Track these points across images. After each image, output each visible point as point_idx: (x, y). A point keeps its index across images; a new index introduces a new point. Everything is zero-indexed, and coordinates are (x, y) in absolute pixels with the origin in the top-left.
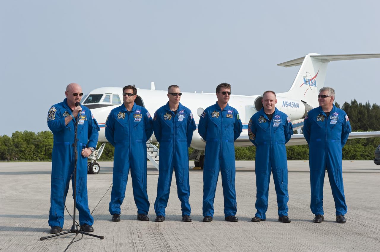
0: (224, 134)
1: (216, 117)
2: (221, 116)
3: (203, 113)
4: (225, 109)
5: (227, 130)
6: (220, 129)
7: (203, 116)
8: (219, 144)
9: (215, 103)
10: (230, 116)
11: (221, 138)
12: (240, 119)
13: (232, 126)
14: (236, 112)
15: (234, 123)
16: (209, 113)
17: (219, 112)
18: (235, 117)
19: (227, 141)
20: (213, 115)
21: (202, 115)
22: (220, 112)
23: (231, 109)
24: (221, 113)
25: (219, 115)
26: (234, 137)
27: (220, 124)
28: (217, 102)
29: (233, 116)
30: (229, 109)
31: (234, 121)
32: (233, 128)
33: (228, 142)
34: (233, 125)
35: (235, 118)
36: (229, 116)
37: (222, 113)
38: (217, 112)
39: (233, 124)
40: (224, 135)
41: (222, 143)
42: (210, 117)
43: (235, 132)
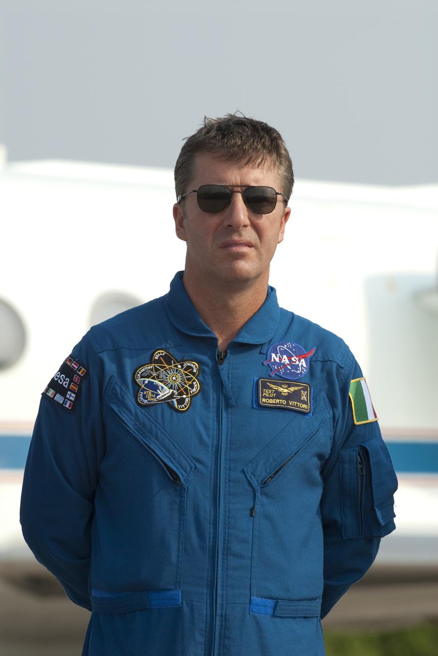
0: (236, 547)
1: (168, 401)
2: (212, 395)
3: (65, 369)
4: (246, 338)
5: (268, 517)
6: (206, 506)
7: (59, 398)
8: (200, 638)
9: (163, 289)
10: (289, 397)
11: (212, 586)
12: (375, 425)
13: (310, 482)
14: (338, 359)
15: (320, 456)
16: (111, 368)
17: (195, 366)
18: (333, 404)
19: (262, 606)
20: (152, 386)
21: (53, 384)
22: (205, 358)
23: (299, 340)
24: (216, 374)
25: (197, 385)
26: (327, 575)
27: (208, 459)
28: (180, 275)
29: (315, 399)
30: (283, 340)
31: (324, 440)
32: (315, 496)
33: (274, 616)
34: (317, 475)
35: (328, 415)
36: (279, 395)
37: (224, 368)
38: (181, 362)
39: (316, 461)
40: (240, 556)
41: (224, 618)
42: (123, 404)
43: (330, 527)
